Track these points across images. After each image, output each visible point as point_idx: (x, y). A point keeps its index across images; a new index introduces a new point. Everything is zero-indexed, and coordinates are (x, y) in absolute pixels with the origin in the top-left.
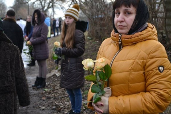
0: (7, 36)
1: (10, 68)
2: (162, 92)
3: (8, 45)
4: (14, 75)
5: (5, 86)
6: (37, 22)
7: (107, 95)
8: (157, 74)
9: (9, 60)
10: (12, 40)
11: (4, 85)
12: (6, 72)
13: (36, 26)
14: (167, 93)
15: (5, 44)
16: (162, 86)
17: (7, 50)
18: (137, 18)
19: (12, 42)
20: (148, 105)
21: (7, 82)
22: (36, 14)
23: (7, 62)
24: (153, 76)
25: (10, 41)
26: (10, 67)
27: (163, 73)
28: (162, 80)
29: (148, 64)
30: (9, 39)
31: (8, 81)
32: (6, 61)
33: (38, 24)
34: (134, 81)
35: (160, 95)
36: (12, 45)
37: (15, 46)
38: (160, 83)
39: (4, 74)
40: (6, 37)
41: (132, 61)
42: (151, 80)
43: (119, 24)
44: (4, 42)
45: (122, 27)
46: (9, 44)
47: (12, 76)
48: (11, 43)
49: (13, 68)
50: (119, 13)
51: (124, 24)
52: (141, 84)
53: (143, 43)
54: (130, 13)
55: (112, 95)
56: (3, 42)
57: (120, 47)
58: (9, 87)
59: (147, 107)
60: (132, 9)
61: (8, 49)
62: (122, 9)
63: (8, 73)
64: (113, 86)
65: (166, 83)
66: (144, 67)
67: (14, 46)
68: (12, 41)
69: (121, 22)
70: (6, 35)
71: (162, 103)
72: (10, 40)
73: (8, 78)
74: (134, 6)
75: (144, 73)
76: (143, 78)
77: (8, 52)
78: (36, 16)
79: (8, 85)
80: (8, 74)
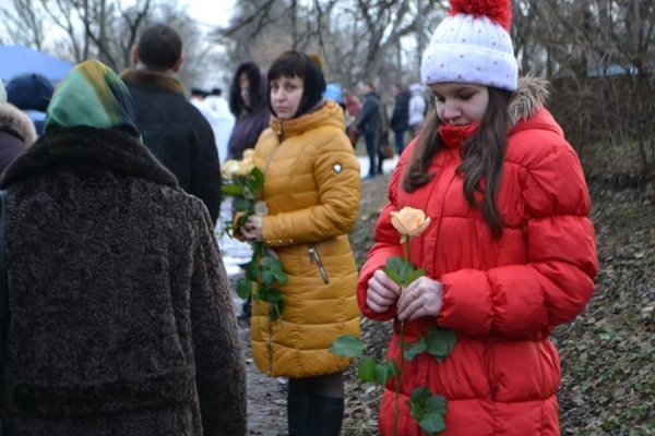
0: (152, 156)
1: (168, 295)
2: (339, 202)
3: (160, 192)
4: (188, 327)
5: (149, 375)
6: (248, 103)
7: (260, 214)
8: (332, 176)
9: (165, 261)
10: (175, 173)
11: (149, 372)
12: (153, 313)
13: (245, 117)
14: (347, 203)
15: (146, 189)
16: (339, 194)
17: (157, 217)
18: (305, 94)
19: (177, 182)
20: (319, 222)
21: (159, 359)
22: (244, 76)
23: (158, 267)
24: (326, 179)
25: (169, 176)
26: (169, 291)
27: (341, 175)
28: (339, 185)
29: (317, 162)
30: (163, 167)
31: (163, 354)
32: (151, 264)
33: (250, 110)
34: (297, 189)
35: (337, 207)
36: (175, 192)
37: (190, 199)
38: (337, 190)
39: (147, 323)
40: (149, 159)
41: (294, 160)
42: (324, 186)
43: (278, 104)
44: (142, 180)
45: (283, 110)
46: (165, 190)
47: (182, 334)
48: (172, 185)
49: (184, 298)
50: (277, 87)
51: (285, 104)
52: (311, 194)
53: (313, 131)
54: (294, 87)
55: (270, 214)
56: (136, 181)
57: (281, 138)
58: (171, 383)
59: (318, 226)
60: (297, 81)
61: (159, 212)
62: (282, 81)
63: (164, 317)
64: (270, 201)
65: (345, 189)
66: (313, 168)
67: (184, 196)
68: (175, 177)
69: (281, 101)
70: (149, 152)
71: (339, 218)
72: (167, 170)
73: (165, 341)
74: (300, 75)
75: (314, 177)
76: (313, 184)
77: (162, 223)
78: (245, 85)
79: (164, 372)
80: (162, 323)
